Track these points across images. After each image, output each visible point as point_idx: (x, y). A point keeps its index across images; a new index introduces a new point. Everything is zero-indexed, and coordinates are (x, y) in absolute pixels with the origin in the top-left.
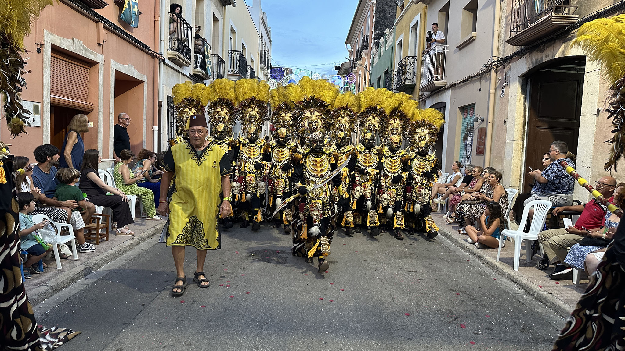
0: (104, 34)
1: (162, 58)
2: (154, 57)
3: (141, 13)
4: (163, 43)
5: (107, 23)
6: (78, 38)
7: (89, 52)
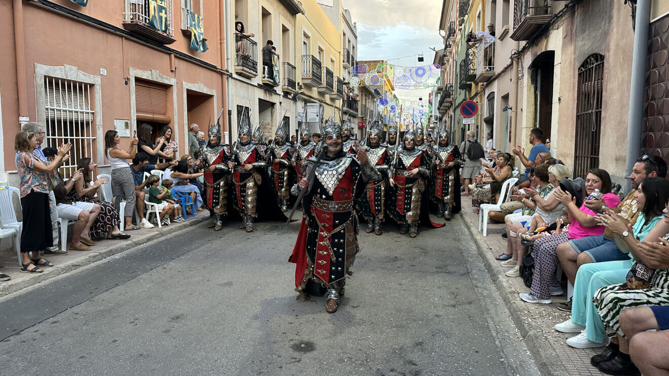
0: (175, 62)
1: (230, 74)
2: (222, 74)
3: (206, 40)
4: (229, 60)
5: (177, 54)
6: (155, 69)
7: (164, 78)
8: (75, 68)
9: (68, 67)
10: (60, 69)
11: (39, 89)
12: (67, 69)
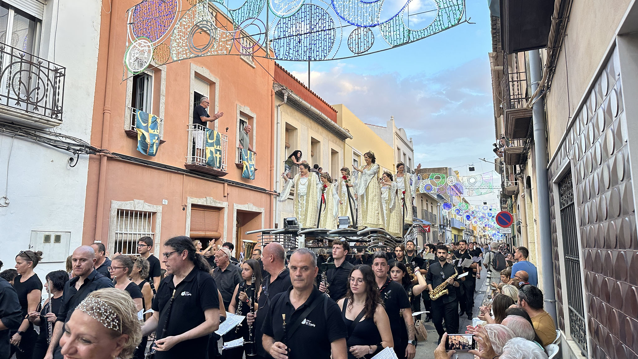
0: (228, 189)
1: (277, 194)
2: (271, 194)
3: (257, 170)
4: (277, 183)
5: (230, 183)
6: (210, 196)
7: (217, 203)
8: (142, 201)
9: (136, 201)
10: (130, 203)
11: (112, 220)
12: (135, 203)
